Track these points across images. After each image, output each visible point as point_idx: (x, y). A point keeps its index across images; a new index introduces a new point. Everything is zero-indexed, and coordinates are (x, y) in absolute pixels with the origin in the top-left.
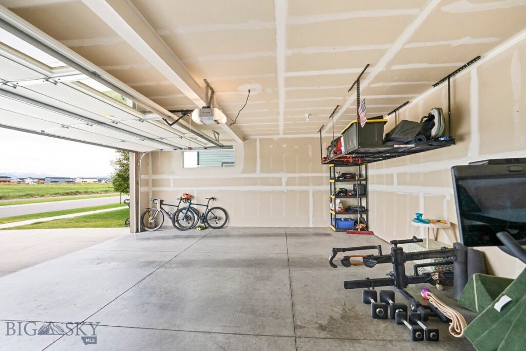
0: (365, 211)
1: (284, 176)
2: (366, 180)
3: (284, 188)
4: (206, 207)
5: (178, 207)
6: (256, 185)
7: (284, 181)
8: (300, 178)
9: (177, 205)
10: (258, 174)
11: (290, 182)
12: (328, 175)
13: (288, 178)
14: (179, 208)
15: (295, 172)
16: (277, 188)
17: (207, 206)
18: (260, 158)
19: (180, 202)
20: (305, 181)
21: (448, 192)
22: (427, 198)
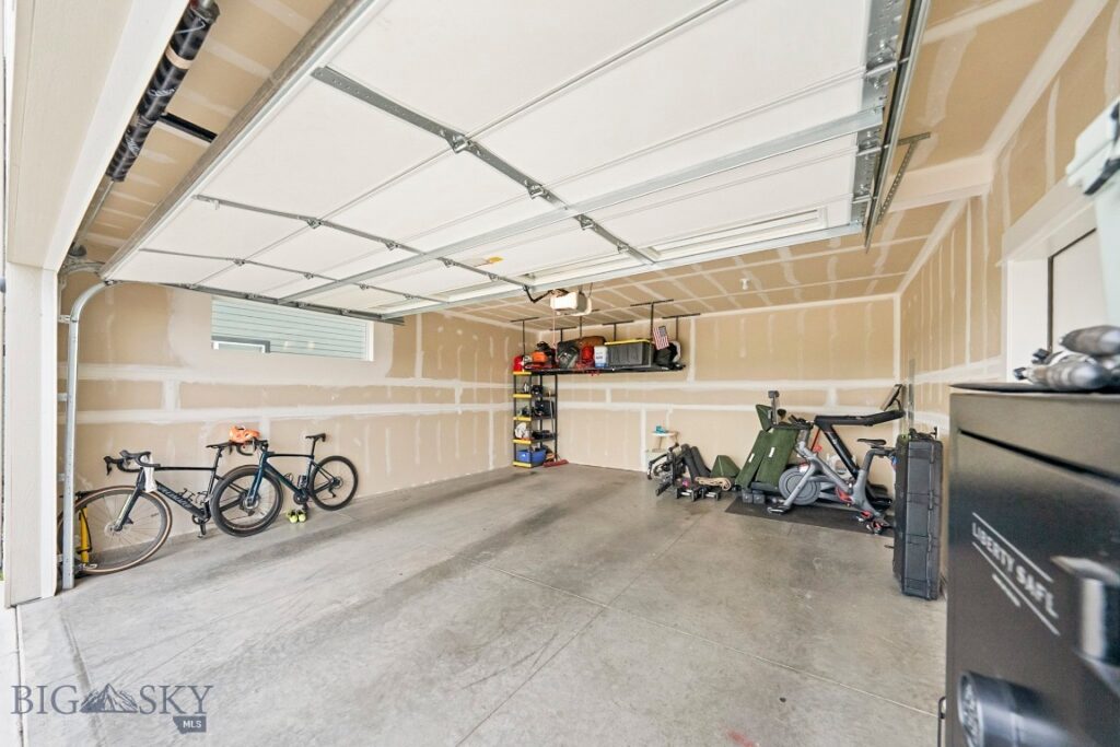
0: (554, 437)
1: (458, 386)
2: (555, 395)
3: (458, 408)
4: (309, 460)
5: (214, 469)
6: (413, 401)
7: (458, 394)
8: (480, 390)
9: (212, 466)
10: (418, 381)
11: (467, 397)
12: (511, 386)
13: (465, 390)
14: (220, 473)
15: (472, 380)
16: (447, 408)
17: (312, 457)
18: (423, 349)
19: (220, 455)
20: (484, 396)
21: (671, 407)
22: (649, 414)
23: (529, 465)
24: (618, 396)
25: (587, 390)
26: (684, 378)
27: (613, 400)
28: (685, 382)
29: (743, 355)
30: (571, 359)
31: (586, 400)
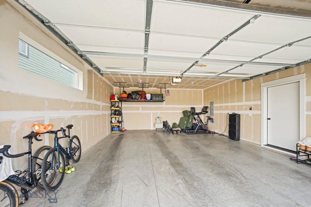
1: (101, 104)
2: (121, 108)
3: (101, 113)
6: (92, 110)
8: (105, 106)
10: (93, 101)
13: (102, 106)
16: (99, 112)
17: (70, 137)
18: (94, 88)
21: (159, 112)
22: (153, 114)
23: (119, 132)
24: (143, 109)
25: (133, 107)
26: (162, 104)
27: (142, 110)
28: (163, 105)
29: (176, 99)
30: (140, 97)
31: (133, 110)
